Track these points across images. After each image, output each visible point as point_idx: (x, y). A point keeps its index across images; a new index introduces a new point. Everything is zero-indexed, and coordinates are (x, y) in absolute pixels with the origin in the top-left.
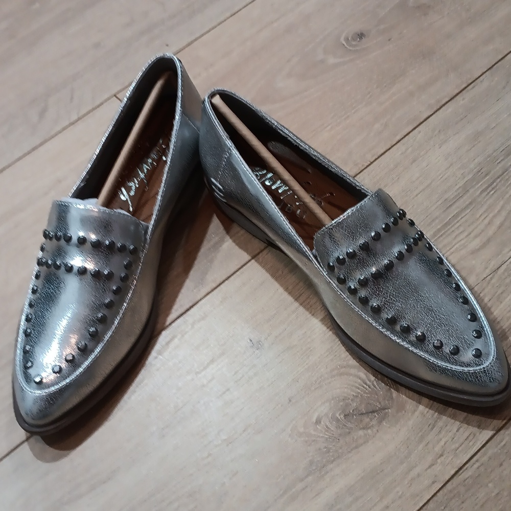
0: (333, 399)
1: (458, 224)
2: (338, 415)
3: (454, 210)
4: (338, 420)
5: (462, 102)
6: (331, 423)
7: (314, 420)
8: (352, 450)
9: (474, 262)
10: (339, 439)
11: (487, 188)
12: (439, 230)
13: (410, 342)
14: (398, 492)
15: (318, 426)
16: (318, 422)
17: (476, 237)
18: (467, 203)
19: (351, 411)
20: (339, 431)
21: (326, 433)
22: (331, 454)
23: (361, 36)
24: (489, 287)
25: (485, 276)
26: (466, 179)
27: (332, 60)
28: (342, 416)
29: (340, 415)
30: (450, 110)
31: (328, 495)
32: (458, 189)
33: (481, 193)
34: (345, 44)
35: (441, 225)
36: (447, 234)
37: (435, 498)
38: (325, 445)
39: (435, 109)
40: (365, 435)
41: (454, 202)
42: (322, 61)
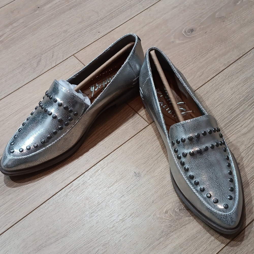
0: (174, 202)
1: (237, 121)
2: (176, 210)
3: (235, 114)
4: (176, 212)
5: (240, 63)
6: (173, 213)
7: (164, 211)
8: (182, 226)
9: (244, 139)
10: (176, 221)
11: (251, 104)
12: (227, 124)
13: (197, 190)
14: (204, 247)
15: (166, 214)
16: (166, 212)
17: (245, 127)
18: (241, 111)
19: (183, 208)
20: (176, 217)
21: (170, 218)
22: (172, 228)
23: (192, 30)
24: (251, 151)
25: (249, 146)
26: (241, 100)
27: (178, 42)
28: (178, 210)
29: (177, 209)
30: (234, 67)
31: (170, 247)
32: (237, 104)
33: (248, 106)
34: (184, 34)
35: (228, 121)
36: (231, 125)
37: (222, 251)
38: (170, 223)
39: (227, 66)
40: (189, 219)
41: (235, 110)
42: (173, 42)
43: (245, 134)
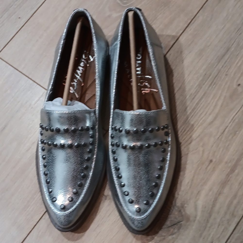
5: (190, 32)
9: (211, 130)
24: (221, 143)
25: (218, 137)
27: (115, 15)
34: (120, 2)
40: (173, 238)
42: (109, 16)
43: (211, 123)
